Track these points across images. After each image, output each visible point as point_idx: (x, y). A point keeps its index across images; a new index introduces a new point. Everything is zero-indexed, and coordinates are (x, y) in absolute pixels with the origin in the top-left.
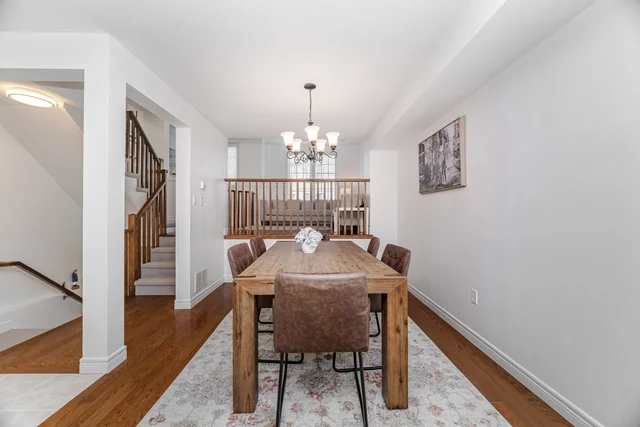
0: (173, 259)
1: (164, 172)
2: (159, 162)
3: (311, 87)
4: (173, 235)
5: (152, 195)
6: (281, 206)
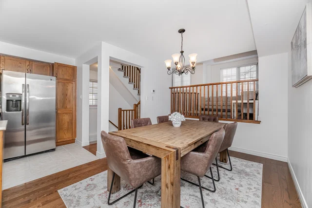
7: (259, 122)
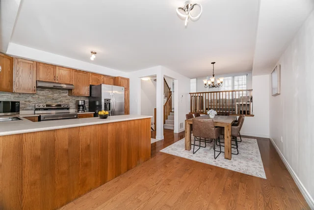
0: (173, 119)
1: (171, 92)
2: (169, 89)
3: (213, 63)
4: (173, 112)
5: (168, 99)
6: (215, 102)
7: (253, 116)
